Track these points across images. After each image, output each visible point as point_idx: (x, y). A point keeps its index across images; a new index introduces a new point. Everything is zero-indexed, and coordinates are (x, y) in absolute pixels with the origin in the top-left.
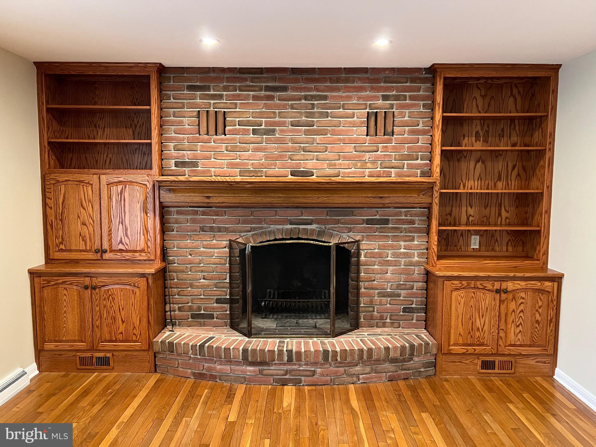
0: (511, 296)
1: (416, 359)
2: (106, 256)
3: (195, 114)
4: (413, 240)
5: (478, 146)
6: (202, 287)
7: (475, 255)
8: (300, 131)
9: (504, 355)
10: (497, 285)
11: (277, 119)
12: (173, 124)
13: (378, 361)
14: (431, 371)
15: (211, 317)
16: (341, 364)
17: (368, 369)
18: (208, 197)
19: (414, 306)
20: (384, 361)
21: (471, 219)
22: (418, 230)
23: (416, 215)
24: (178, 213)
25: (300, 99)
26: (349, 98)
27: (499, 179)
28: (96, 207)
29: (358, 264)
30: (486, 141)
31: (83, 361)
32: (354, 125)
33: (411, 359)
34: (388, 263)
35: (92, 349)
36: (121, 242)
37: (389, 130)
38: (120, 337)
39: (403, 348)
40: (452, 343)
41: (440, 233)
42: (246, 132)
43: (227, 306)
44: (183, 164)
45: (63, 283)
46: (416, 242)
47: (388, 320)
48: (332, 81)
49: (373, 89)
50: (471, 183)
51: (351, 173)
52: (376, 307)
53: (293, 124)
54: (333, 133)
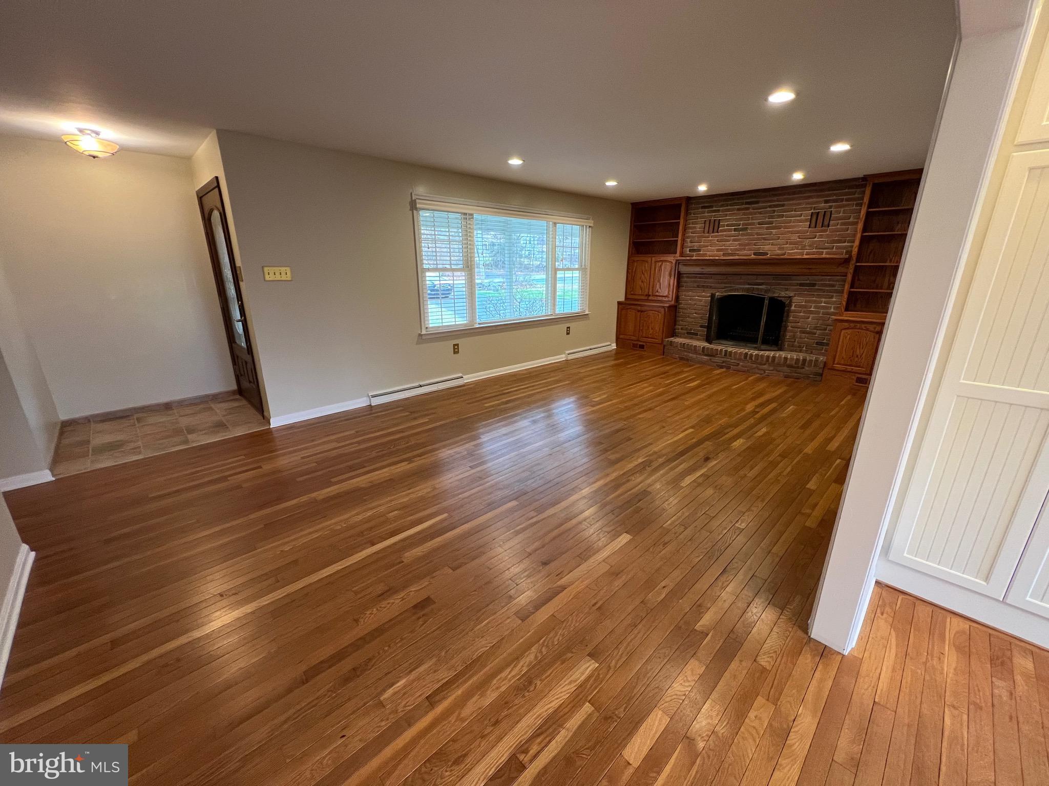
1: (807, 368)
2: (650, 298)
3: (703, 222)
4: (832, 297)
6: (694, 318)
8: (763, 227)
10: (877, 329)
11: (750, 221)
12: (691, 228)
13: (779, 364)
14: (818, 378)
15: (697, 334)
16: (755, 362)
17: (771, 368)
18: (702, 268)
19: (825, 341)
22: (837, 291)
23: (837, 281)
24: (687, 277)
25: (766, 208)
26: (800, 204)
28: (649, 273)
29: (789, 311)
31: (635, 346)
32: (800, 221)
33: (804, 368)
34: (811, 312)
35: (638, 340)
36: (657, 291)
37: (826, 223)
38: (650, 336)
39: (798, 360)
40: (836, 362)
41: (851, 293)
42: (730, 230)
43: (705, 329)
44: (693, 250)
45: (630, 308)
46: (834, 300)
47: (804, 349)
48: (789, 194)
49: (818, 197)
51: (794, 252)
52: (797, 339)
53: (759, 224)
54: (786, 227)
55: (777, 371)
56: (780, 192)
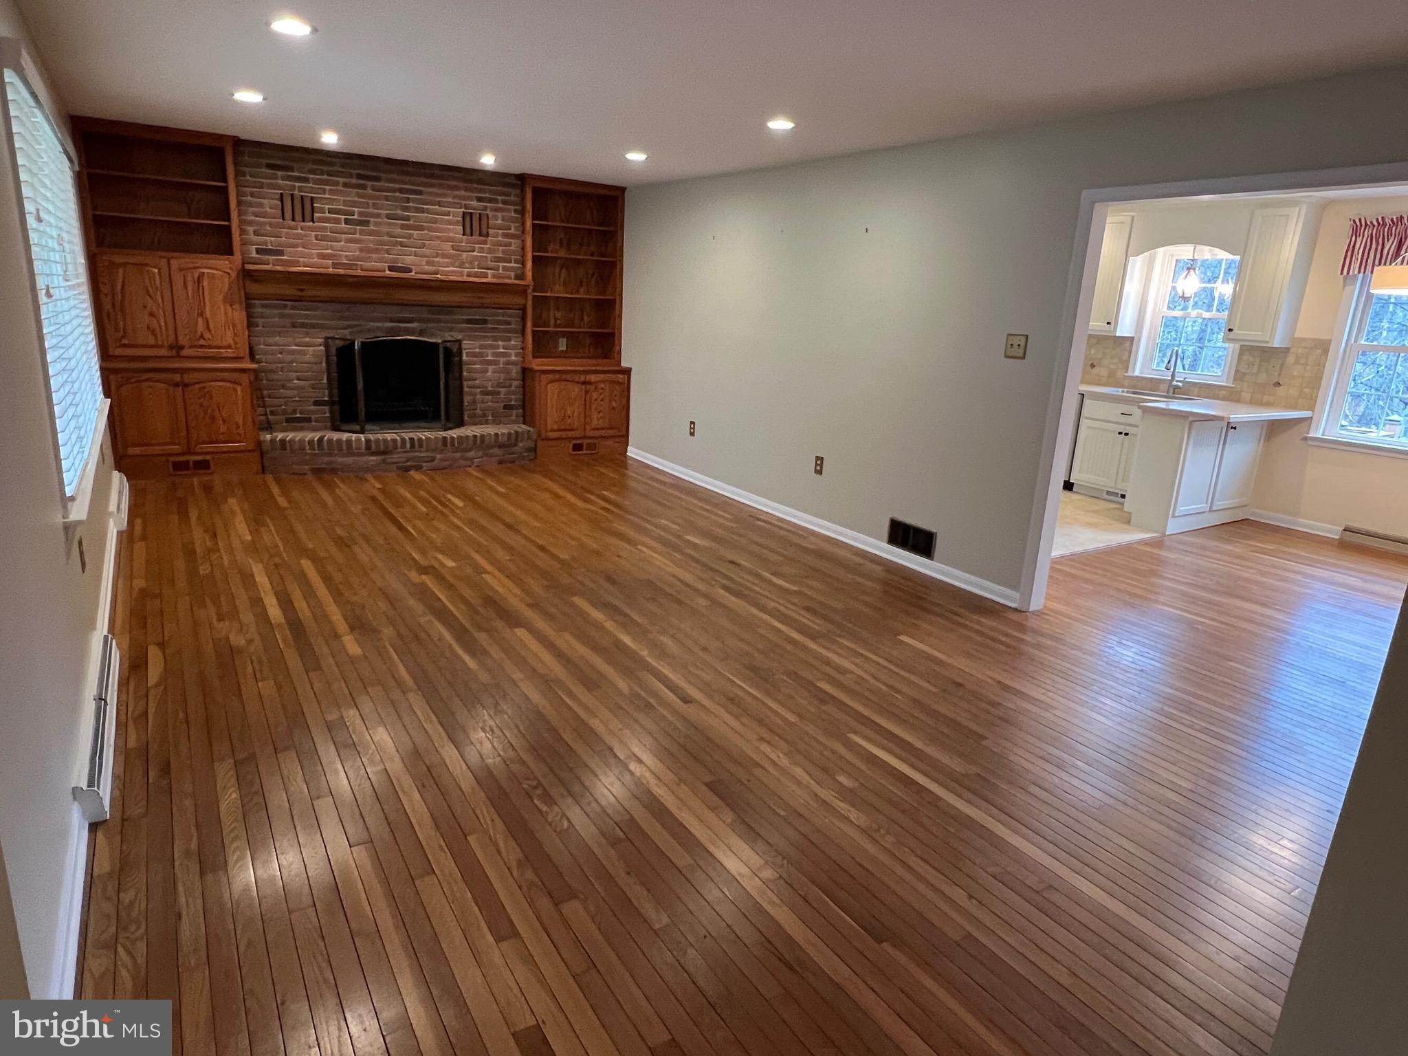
0: (593, 387)
1: (521, 445)
3: (278, 197)
4: (510, 340)
5: (562, 253)
6: (297, 388)
7: (563, 355)
8: (396, 225)
9: (589, 438)
10: (582, 378)
11: (371, 210)
12: (251, 205)
13: (490, 447)
14: (532, 455)
15: (309, 420)
17: (480, 454)
18: (301, 290)
19: (513, 403)
20: (493, 447)
21: (559, 322)
22: (515, 331)
23: (512, 316)
24: (263, 306)
25: (394, 192)
26: (445, 196)
27: (581, 286)
28: (167, 296)
29: (461, 363)
30: (569, 249)
31: (178, 466)
32: (449, 222)
33: (516, 445)
34: (489, 363)
35: (189, 452)
36: (202, 336)
37: (484, 231)
38: (221, 437)
39: (509, 434)
40: (548, 429)
41: (534, 333)
42: (337, 221)
43: (326, 408)
44: (266, 251)
45: (146, 380)
46: (513, 343)
47: (490, 418)
48: (426, 176)
49: (466, 190)
50: (557, 287)
51: (450, 271)
52: (479, 405)
53: (388, 217)
54: (430, 229)
55: (487, 455)
56: (410, 169)
